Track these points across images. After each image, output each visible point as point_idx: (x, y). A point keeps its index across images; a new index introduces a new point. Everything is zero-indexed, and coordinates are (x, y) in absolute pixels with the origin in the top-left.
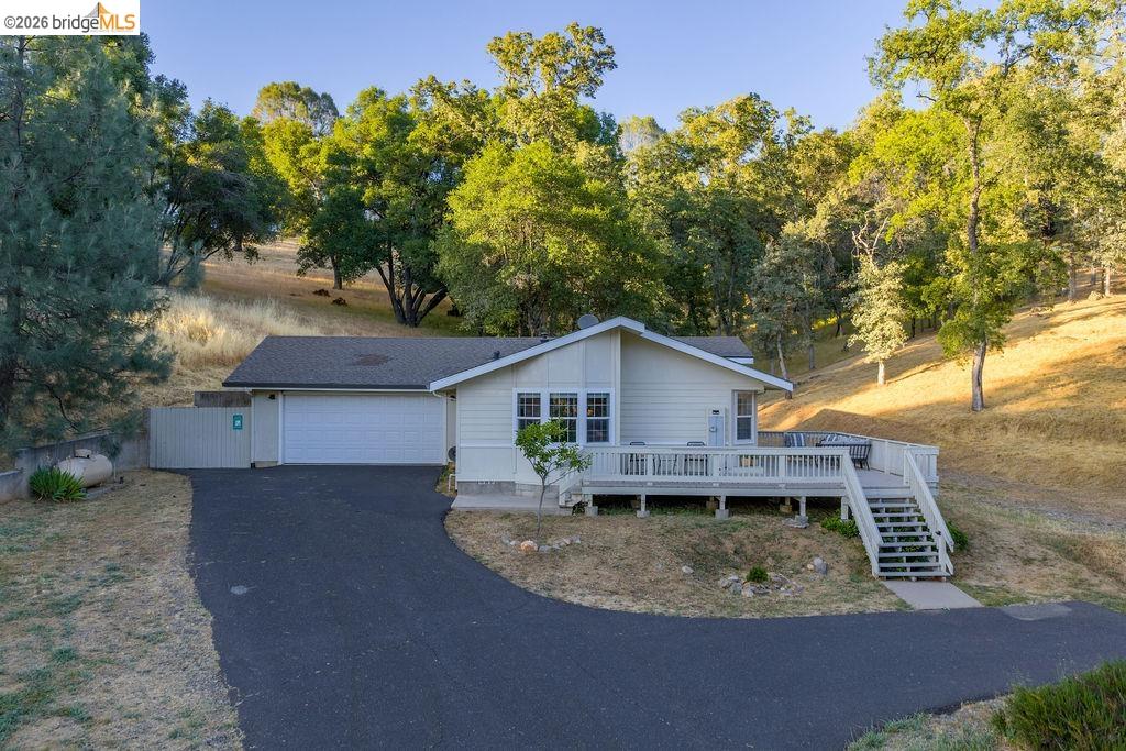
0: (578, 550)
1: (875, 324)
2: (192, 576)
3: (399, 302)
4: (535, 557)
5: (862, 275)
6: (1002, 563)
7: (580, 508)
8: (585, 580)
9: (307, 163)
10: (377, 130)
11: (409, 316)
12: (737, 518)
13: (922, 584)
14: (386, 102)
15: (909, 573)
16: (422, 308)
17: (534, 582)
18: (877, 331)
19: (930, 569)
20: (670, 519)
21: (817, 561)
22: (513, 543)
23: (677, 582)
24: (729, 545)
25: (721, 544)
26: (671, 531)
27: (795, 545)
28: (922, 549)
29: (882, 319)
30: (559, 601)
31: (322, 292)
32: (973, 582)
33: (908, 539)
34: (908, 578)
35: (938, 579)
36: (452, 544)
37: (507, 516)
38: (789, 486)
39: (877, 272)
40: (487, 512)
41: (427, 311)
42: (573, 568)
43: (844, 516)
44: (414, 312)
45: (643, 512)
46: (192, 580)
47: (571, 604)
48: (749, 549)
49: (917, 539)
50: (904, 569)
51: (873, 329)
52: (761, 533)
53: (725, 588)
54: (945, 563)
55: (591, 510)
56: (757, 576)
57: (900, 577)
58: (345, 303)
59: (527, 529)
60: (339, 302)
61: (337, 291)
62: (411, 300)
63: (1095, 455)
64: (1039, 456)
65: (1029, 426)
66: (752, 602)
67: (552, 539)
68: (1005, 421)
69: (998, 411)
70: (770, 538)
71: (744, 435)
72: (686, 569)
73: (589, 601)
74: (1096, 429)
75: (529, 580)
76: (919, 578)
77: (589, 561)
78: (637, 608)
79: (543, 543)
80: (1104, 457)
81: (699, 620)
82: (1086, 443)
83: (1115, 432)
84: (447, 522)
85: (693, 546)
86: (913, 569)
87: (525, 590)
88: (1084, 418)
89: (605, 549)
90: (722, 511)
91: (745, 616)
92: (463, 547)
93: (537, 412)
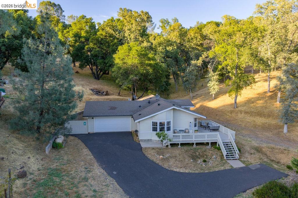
0: (171, 157)
3: (94, 73)
4: (162, 159)
5: (210, 74)
6: (247, 155)
7: (167, 146)
8: (175, 165)
11: (97, 77)
12: (198, 147)
13: (234, 161)
14: (87, 19)
15: (231, 158)
17: (166, 166)
19: (235, 157)
20: (186, 148)
21: (214, 156)
22: (158, 156)
23: (191, 163)
24: (197, 154)
27: (209, 153)
28: (233, 153)
30: (173, 171)
32: (242, 160)
33: (230, 151)
35: (236, 159)
36: (146, 157)
37: (153, 149)
38: (207, 140)
39: (213, 74)
40: (149, 148)
42: (172, 162)
43: (218, 145)
45: (179, 146)
46: (104, 171)
47: (175, 171)
48: (201, 154)
49: (232, 151)
50: (230, 158)
52: (203, 150)
53: (199, 164)
54: (237, 156)
55: (169, 147)
56: (205, 161)
57: (230, 159)
59: (158, 152)
60: (77, 72)
63: (260, 121)
64: (248, 121)
65: (246, 113)
66: (205, 168)
67: (164, 154)
68: (241, 111)
69: (240, 108)
70: (205, 151)
71: (195, 126)
72: (191, 160)
73: (177, 170)
74: (260, 114)
75: (165, 166)
76: (233, 159)
77: (174, 160)
78: (187, 171)
79: (163, 156)
80: (262, 122)
81: (199, 173)
82: (258, 117)
83: (263, 115)
84: (143, 151)
85: (192, 154)
86: (232, 157)
87: (165, 169)
88: (257, 111)
89: (176, 157)
90: (195, 146)
91: (206, 172)
92: (149, 158)
93: (157, 126)
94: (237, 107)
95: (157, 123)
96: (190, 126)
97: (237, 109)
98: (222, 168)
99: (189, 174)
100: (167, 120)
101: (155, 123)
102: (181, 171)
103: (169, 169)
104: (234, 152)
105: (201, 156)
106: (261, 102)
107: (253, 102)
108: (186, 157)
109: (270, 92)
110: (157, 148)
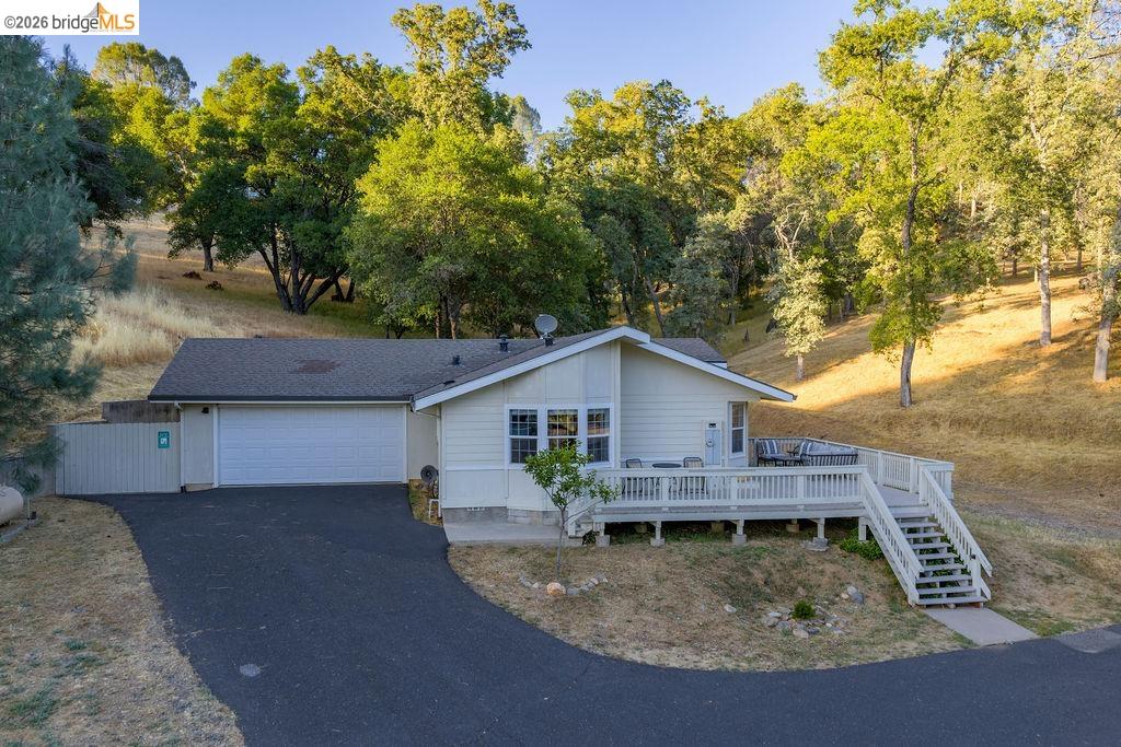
0: (610, 592)
1: (795, 319)
2: (183, 653)
3: (284, 287)
4: (561, 600)
5: (784, 269)
6: (1025, 583)
7: (590, 538)
8: (631, 629)
9: (174, 134)
10: (253, 101)
11: (296, 303)
12: (756, 543)
13: (962, 611)
14: (263, 71)
15: (944, 600)
16: (310, 295)
17: (579, 634)
18: (797, 325)
19: (963, 594)
20: (691, 547)
21: (851, 590)
22: (536, 585)
23: (727, 623)
24: (758, 576)
25: (750, 574)
26: (697, 562)
27: (822, 572)
28: (952, 572)
29: (802, 314)
30: (620, 661)
31: (193, 275)
32: (1009, 607)
33: (935, 562)
34: (946, 606)
35: (974, 605)
36: (468, 588)
37: (512, 550)
38: (807, 507)
39: (797, 266)
40: (490, 546)
41: (315, 298)
42: (615, 614)
43: (862, 536)
44: (301, 298)
45: (657, 540)
46: (186, 659)
47: (634, 663)
48: (776, 577)
49: (943, 561)
50: (940, 596)
51: (793, 323)
52: (786, 560)
53: (773, 626)
54: (979, 588)
55: (603, 540)
56: (803, 613)
57: (939, 606)
58: (220, 288)
59: (541, 565)
60: (214, 286)
61: (208, 273)
62: (298, 284)
63: (1031, 452)
64: (978, 453)
65: (958, 422)
66: (812, 646)
67: (572, 578)
68: (935, 417)
69: (926, 407)
70: (796, 565)
71: (737, 447)
72: (727, 608)
73: (650, 657)
74: (1026, 425)
75: (573, 633)
76: (957, 605)
77: (626, 604)
78: (706, 663)
79: (566, 583)
80: (1040, 455)
81: (779, 676)
82: (1018, 440)
83: (1043, 428)
84: (451, 561)
85: (726, 579)
86: (949, 595)
87: (576, 648)
88: (1010, 414)
89: (637, 588)
90: (739, 537)
91: (821, 666)
92: (482, 594)
93: (534, 431)
94: (911, 402)
95: (534, 417)
96: (710, 444)
97: (915, 410)
98: (911, 648)
99: (721, 677)
100: (587, 400)
101: (523, 418)
102: (674, 663)
103: (599, 652)
104: (959, 566)
105: (780, 591)
106: (1020, 378)
107: (983, 383)
108: (699, 589)
109: (1053, 341)
110: (536, 548)
